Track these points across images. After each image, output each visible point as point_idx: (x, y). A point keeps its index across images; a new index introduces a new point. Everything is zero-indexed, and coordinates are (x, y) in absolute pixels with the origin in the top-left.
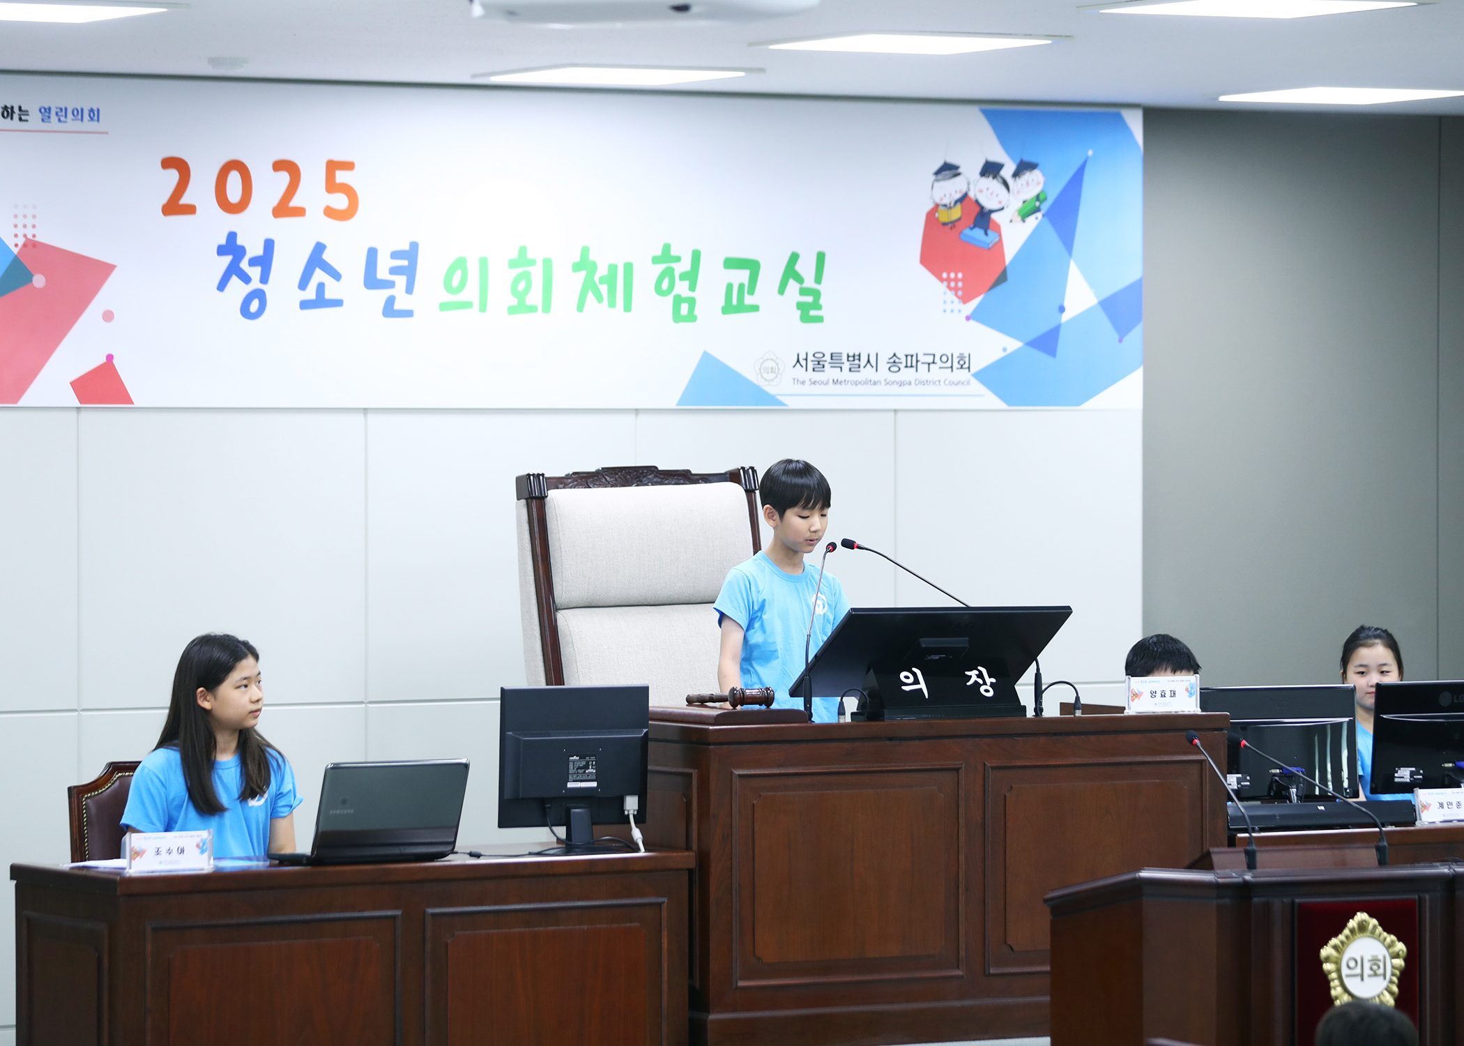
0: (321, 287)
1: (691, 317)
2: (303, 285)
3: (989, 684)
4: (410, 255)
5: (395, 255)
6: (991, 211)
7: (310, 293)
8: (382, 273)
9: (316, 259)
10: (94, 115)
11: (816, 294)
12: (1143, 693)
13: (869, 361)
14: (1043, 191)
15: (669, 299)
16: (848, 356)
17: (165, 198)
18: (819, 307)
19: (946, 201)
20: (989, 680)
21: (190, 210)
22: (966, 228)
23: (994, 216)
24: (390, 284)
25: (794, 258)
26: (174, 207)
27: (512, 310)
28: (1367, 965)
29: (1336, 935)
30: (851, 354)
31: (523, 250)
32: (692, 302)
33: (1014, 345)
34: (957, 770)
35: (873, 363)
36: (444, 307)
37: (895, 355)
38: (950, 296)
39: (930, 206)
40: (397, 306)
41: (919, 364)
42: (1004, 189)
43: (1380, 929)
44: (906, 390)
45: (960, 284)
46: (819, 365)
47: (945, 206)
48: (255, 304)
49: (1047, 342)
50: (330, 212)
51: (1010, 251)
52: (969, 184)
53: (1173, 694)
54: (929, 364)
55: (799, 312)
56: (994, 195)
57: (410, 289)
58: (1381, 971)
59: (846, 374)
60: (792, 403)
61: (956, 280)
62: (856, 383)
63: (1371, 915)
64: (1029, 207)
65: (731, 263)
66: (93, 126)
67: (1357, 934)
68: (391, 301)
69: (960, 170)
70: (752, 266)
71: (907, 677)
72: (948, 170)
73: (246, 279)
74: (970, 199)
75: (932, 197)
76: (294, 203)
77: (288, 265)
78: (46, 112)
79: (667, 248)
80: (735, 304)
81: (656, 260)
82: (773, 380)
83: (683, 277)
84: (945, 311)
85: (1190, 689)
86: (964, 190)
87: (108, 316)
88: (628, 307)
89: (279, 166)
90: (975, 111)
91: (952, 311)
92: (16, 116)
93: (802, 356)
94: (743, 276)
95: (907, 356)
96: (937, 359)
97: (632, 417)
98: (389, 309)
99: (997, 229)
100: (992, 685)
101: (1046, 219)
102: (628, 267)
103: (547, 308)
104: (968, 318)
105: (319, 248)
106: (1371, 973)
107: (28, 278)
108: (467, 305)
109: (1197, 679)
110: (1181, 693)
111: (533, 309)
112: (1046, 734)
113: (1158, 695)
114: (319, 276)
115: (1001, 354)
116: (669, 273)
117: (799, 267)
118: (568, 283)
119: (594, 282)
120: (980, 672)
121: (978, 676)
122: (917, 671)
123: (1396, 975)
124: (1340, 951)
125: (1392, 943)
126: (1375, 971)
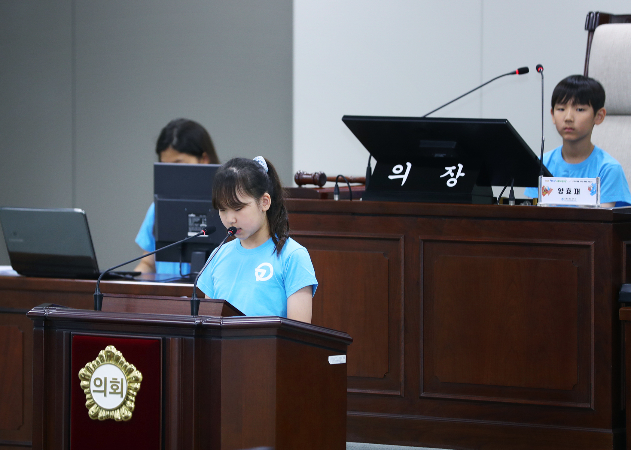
3: (457, 177)
12: (552, 190)
20: (460, 174)
28: (109, 385)
29: (91, 362)
34: (398, 240)
43: (123, 359)
53: (578, 192)
58: (119, 390)
63: (118, 349)
67: (105, 362)
71: (398, 169)
85: (592, 189)
106: (112, 391)
109: (597, 182)
110: (584, 191)
112: (470, 217)
113: (565, 191)
120: (457, 168)
121: (453, 171)
122: (409, 165)
123: (133, 395)
124: (92, 372)
125: (131, 371)
126: (115, 390)
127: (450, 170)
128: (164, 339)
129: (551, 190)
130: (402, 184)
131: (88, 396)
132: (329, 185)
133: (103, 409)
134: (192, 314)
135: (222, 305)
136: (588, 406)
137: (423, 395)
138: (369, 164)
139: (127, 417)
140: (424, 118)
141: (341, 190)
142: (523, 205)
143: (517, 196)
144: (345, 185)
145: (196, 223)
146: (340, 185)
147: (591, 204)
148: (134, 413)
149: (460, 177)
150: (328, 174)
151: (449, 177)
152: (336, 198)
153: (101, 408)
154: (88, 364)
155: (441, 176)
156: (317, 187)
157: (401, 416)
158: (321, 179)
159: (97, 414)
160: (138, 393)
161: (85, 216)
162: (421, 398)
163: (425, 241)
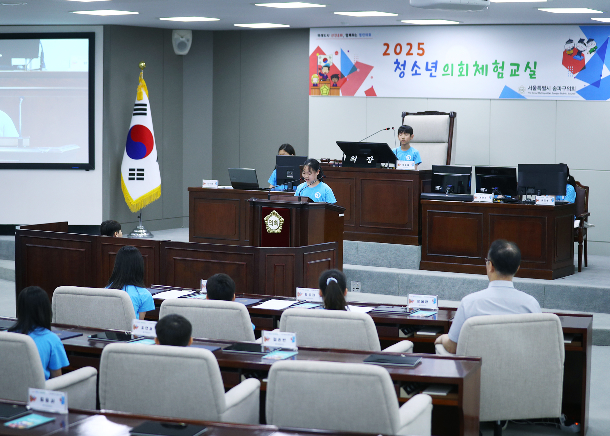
0: (416, 71)
1: (502, 77)
2: (412, 70)
3: (371, 160)
4: (436, 63)
5: (432, 63)
6: (582, 51)
7: (414, 72)
8: (429, 67)
9: (415, 65)
10: (370, 35)
11: (534, 72)
13: (548, 88)
14: (596, 46)
15: (497, 73)
16: (542, 87)
17: (383, 51)
18: (535, 75)
19: (568, 49)
20: (372, 159)
21: (389, 54)
22: (575, 55)
23: (583, 52)
24: (431, 70)
25: (528, 63)
26: (385, 54)
27: (459, 76)
29: (268, 215)
30: (543, 86)
31: (461, 62)
32: (502, 74)
33: (587, 84)
34: (353, 179)
35: (549, 88)
36: (443, 75)
37: (555, 87)
38: (570, 72)
39: (564, 50)
40: (433, 75)
41: (561, 89)
42: (584, 46)
43: (278, 214)
44: (558, 95)
45: (572, 69)
46: (535, 89)
47: (568, 50)
48: (402, 74)
49: (597, 84)
50: (418, 54)
51: (586, 61)
52: (575, 45)
54: (564, 89)
55: (529, 76)
56: (582, 47)
57: (436, 71)
58: (277, 224)
59: (542, 91)
60: (528, 98)
61: (571, 68)
62: (545, 93)
63: (276, 212)
64: (593, 50)
65: (512, 64)
66: (370, 37)
67: (273, 215)
68: (431, 74)
69: (574, 41)
70: (518, 65)
71: (353, 158)
72: (570, 41)
73: (400, 69)
74: (575, 48)
75: (564, 48)
76: (411, 52)
77: (409, 66)
78: (360, 35)
79: (496, 61)
80: (513, 74)
81: (493, 64)
82: (523, 92)
83: (500, 68)
84: (568, 76)
86: (573, 46)
87: (372, 77)
88: (486, 75)
89: (408, 44)
90: (578, 27)
91: (570, 76)
92: (355, 35)
93: (530, 87)
94: (515, 67)
95: (558, 87)
96: (566, 88)
97: (489, 101)
98: (431, 76)
99: (583, 56)
100: (372, 161)
101: (597, 53)
102: (487, 66)
103: (467, 75)
104: (575, 78)
105: (416, 62)
107: (356, 70)
108: (449, 74)
111: (464, 75)
112: (375, 172)
113: (405, 165)
114: (416, 68)
115: (583, 87)
116: (497, 67)
117: (530, 65)
118: (472, 69)
119: (478, 69)
120: (371, 157)
121: (370, 158)
122: (356, 156)
123: (281, 225)
124: (268, 218)
125: (281, 218)
126: (276, 224)
127: (369, 158)
128: (291, 208)
129: (400, 165)
130: (355, 162)
131: (267, 226)
132: (331, 162)
133: (272, 230)
134: (299, 201)
135: (307, 198)
136: (411, 229)
137: (360, 226)
138: (343, 156)
139: (279, 232)
140: (360, 142)
141: (335, 164)
142: (390, 169)
143: (390, 166)
144: (337, 162)
145: (289, 173)
146: (335, 162)
147: (413, 169)
148: (281, 231)
149: (372, 160)
150: (331, 159)
151: (369, 160)
152: (334, 166)
153: (271, 229)
154: (267, 216)
155: (366, 160)
156: (328, 163)
157: (354, 232)
158: (329, 160)
159: (270, 231)
160: (283, 225)
161: (255, 171)
162: (360, 227)
163: (362, 179)
